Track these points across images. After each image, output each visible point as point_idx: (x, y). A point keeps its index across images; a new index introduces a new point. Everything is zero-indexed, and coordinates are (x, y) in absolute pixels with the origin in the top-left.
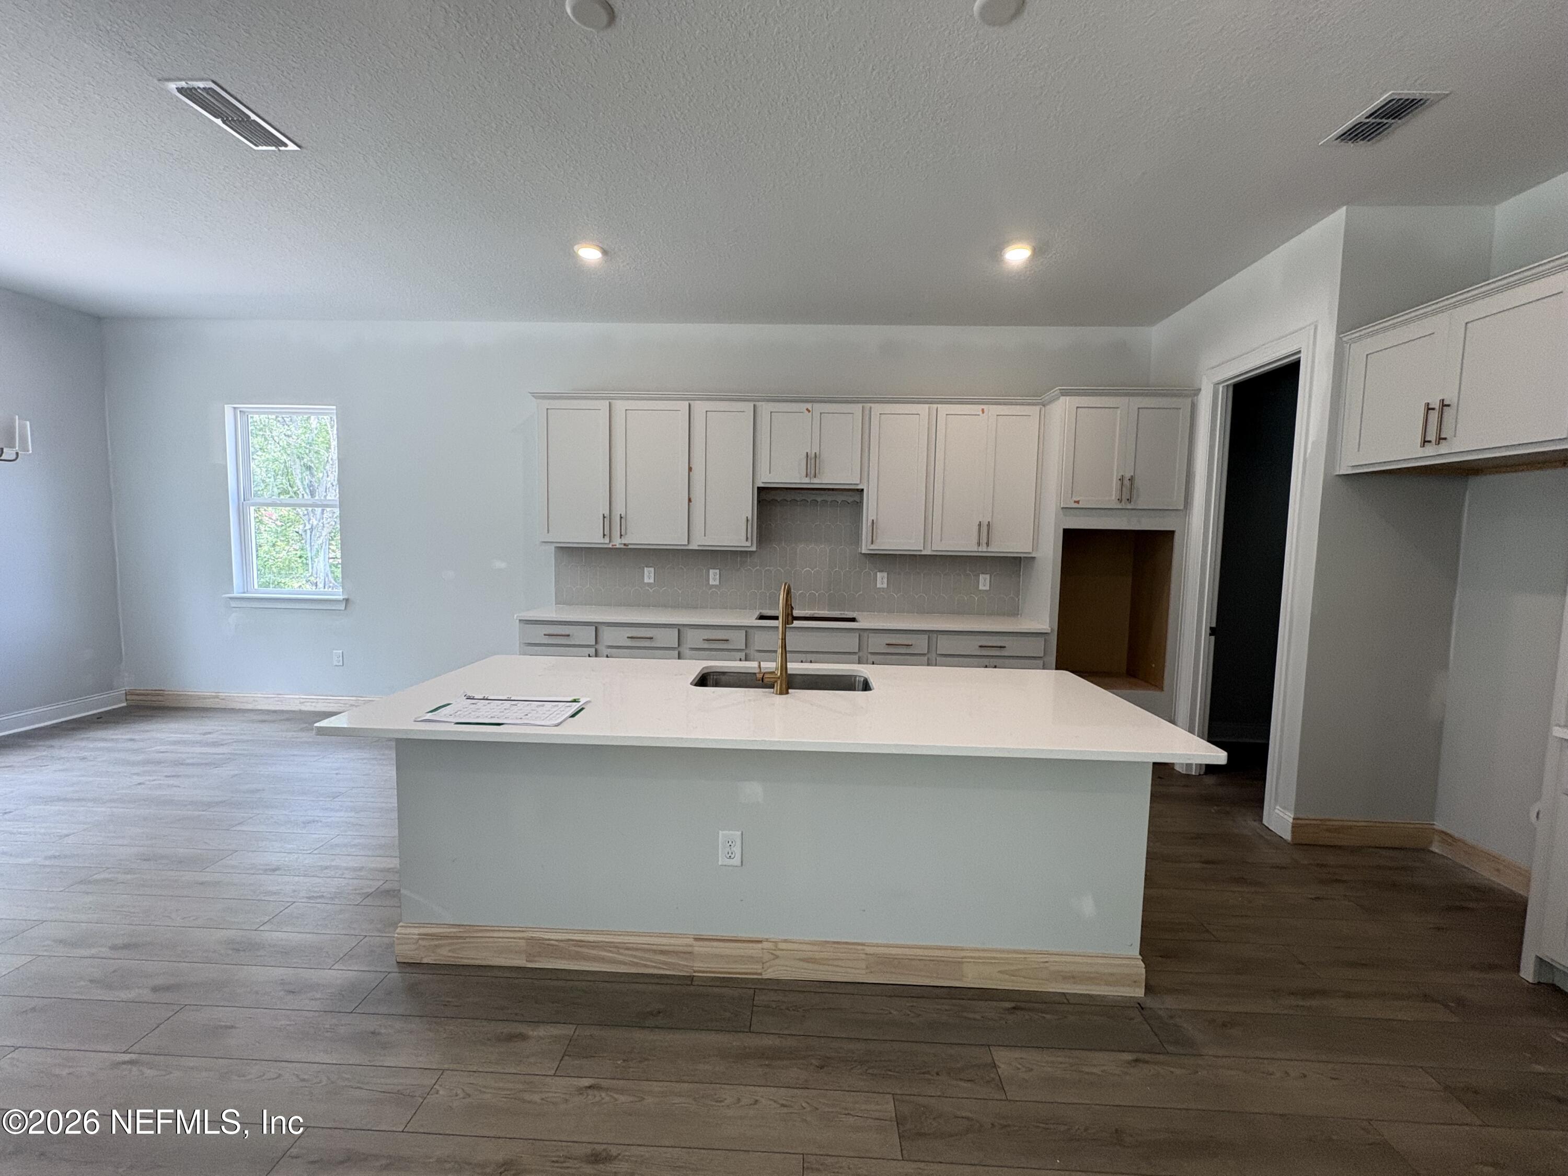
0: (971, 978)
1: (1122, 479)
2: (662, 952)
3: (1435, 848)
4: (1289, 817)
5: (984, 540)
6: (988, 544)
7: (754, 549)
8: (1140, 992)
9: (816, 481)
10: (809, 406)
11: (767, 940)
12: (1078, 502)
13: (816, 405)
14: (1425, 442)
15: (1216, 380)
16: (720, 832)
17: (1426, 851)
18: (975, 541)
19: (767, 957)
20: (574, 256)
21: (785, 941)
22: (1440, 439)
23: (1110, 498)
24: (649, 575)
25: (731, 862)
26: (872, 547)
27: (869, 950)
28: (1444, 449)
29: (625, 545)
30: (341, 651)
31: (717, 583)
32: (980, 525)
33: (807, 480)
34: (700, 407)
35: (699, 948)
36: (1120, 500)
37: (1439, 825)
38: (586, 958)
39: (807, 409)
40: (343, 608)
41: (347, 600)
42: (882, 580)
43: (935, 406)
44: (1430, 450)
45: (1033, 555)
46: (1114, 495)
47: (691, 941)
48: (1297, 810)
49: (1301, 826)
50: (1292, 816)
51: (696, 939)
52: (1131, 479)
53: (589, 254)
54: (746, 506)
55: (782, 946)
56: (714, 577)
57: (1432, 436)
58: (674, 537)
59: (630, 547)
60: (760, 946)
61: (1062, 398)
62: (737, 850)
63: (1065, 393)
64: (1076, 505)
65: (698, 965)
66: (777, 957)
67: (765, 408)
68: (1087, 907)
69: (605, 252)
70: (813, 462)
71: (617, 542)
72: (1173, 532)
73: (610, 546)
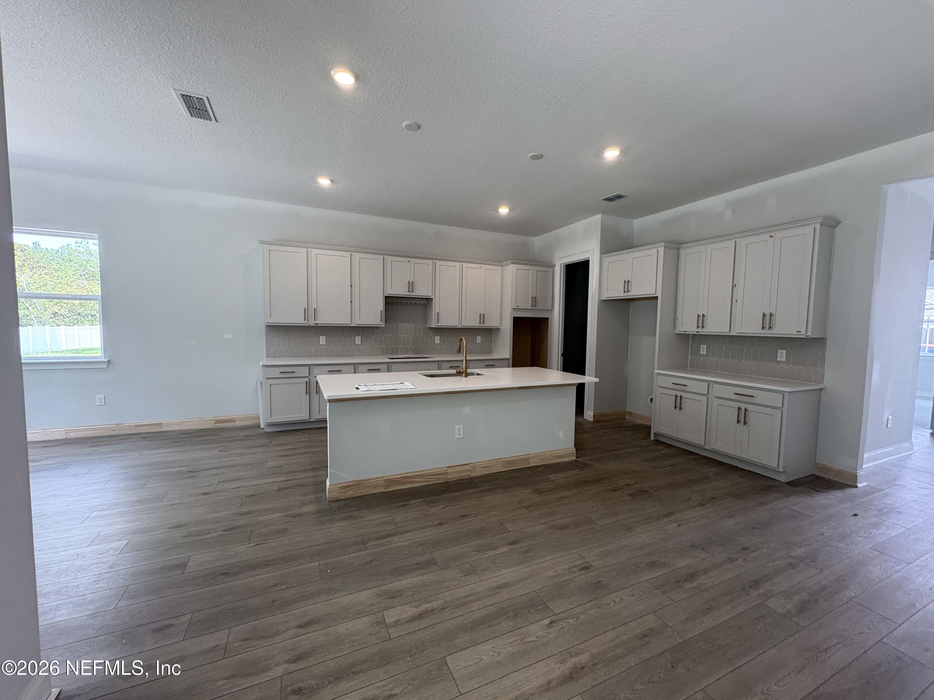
0: (533, 463)
1: (532, 298)
2: (437, 475)
3: (627, 418)
4: (592, 413)
5: (482, 321)
6: (483, 323)
7: (384, 326)
8: (574, 458)
9: (413, 294)
10: (409, 259)
11: (472, 463)
12: (518, 306)
13: (412, 259)
14: (625, 292)
15: (561, 262)
16: (456, 426)
17: (624, 418)
18: (478, 321)
19: (472, 469)
20: (316, 182)
21: (477, 462)
22: (628, 291)
23: (529, 305)
24: (323, 340)
25: (460, 437)
26: (437, 325)
27: (503, 460)
28: (629, 294)
29: (316, 324)
30: (103, 396)
31: (360, 343)
32: (480, 315)
33: (408, 294)
34: (357, 256)
35: (449, 470)
36: (532, 306)
37: (628, 410)
38: (407, 483)
39: (408, 261)
40: (106, 367)
41: (109, 362)
42: (437, 340)
43: (462, 263)
44: (626, 294)
45: (500, 327)
46: (530, 305)
47: (446, 469)
48: (594, 411)
49: (596, 415)
50: (593, 413)
51: (448, 467)
52: (535, 298)
53: (324, 182)
54: (380, 305)
55: (476, 464)
56: (358, 340)
57: (626, 290)
58: (343, 320)
59: (319, 325)
60: (469, 465)
61: (512, 265)
62: (462, 432)
63: (512, 263)
64: (517, 308)
65: (449, 477)
66: (475, 468)
67: (389, 259)
68: (561, 434)
69: (332, 181)
70: (411, 285)
71: (312, 323)
72: (548, 318)
73: (307, 325)
